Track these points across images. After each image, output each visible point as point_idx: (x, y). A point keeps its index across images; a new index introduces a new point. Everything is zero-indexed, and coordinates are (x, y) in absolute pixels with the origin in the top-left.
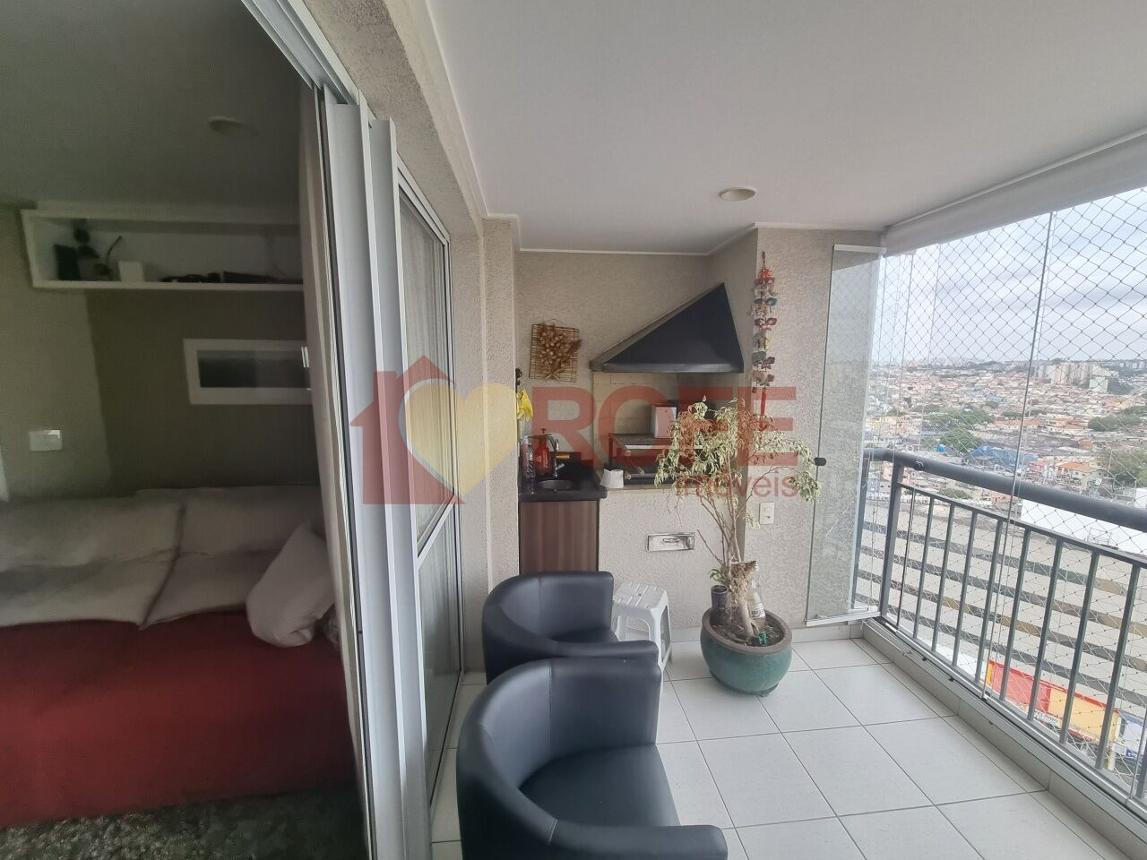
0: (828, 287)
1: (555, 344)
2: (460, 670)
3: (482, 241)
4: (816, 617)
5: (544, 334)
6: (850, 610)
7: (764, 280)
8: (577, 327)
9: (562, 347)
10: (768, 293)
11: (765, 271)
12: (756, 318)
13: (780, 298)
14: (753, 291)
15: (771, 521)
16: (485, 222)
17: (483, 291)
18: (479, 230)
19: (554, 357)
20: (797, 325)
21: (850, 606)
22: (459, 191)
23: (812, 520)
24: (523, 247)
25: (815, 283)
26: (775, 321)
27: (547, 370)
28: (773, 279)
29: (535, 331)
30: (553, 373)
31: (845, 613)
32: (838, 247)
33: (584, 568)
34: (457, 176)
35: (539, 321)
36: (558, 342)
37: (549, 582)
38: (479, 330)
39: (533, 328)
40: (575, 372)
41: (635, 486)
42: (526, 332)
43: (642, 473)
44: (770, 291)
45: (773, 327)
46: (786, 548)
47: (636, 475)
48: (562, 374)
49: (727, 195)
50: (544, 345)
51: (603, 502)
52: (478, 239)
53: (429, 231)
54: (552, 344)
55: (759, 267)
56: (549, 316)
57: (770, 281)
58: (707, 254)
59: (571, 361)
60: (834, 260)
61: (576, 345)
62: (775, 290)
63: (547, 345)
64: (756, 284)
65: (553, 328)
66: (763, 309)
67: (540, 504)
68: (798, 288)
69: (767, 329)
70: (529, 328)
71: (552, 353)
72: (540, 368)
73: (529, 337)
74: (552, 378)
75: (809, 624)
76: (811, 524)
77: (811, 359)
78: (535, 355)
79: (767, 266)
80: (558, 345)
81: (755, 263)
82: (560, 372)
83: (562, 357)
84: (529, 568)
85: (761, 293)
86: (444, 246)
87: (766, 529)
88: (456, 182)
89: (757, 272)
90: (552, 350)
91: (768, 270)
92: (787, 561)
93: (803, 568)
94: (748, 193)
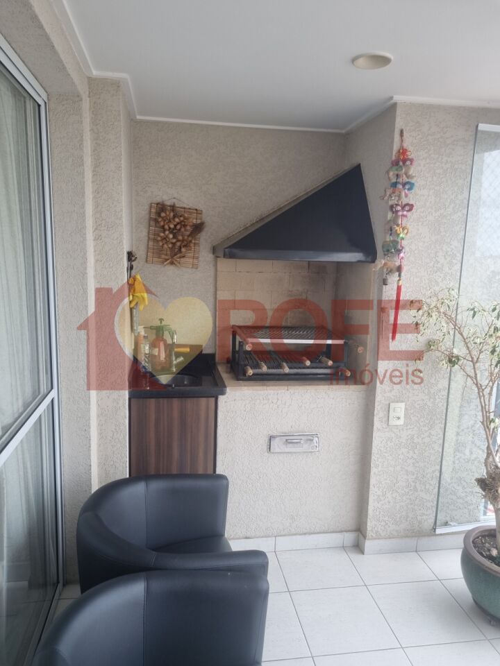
0: (469, 171)
1: (175, 226)
2: (58, 582)
3: (86, 104)
4: (446, 524)
5: (163, 214)
6: (482, 517)
7: (402, 159)
8: (200, 207)
9: (183, 230)
10: (404, 176)
11: (403, 152)
12: (391, 203)
13: (418, 181)
14: (388, 172)
15: (401, 422)
16: (91, 81)
17: (88, 161)
18: (82, 88)
19: (174, 241)
20: (436, 211)
21: (482, 512)
22: (48, 39)
23: (444, 422)
24: (141, 114)
25: (456, 166)
26: (411, 207)
27: (166, 255)
28: (411, 160)
29: (153, 210)
30: (172, 257)
31: (477, 521)
32: (482, 127)
33: (201, 471)
34: (42, 18)
35: (158, 200)
36: (178, 223)
37: (156, 485)
38: (83, 206)
39: (151, 207)
40: (198, 258)
41: (259, 383)
42: (144, 212)
43: (265, 369)
44: (406, 174)
45: (409, 214)
46: (416, 451)
47: (257, 371)
48: (182, 259)
49: (361, 61)
50: (163, 227)
51: (221, 399)
52: (81, 100)
53: (20, 89)
54: (172, 226)
55: (396, 147)
56: (167, 195)
57: (408, 163)
58: (343, 131)
59: (192, 245)
60: (477, 141)
61: (198, 228)
62: (411, 172)
63: (166, 227)
64: (393, 165)
65: (173, 207)
66: (397, 193)
67: (153, 401)
68: (438, 171)
69: (403, 215)
70: (147, 207)
71: (171, 236)
72: (158, 253)
73: (147, 217)
74: (172, 263)
75: (438, 531)
76: (443, 426)
77: (449, 249)
78: (153, 238)
79: (405, 145)
80: (178, 227)
81: (392, 142)
82: (180, 257)
83: (183, 241)
84: (140, 470)
85: (397, 175)
86: (39, 106)
87: (395, 430)
88: (41, 27)
89: (394, 153)
90: (171, 232)
91: (406, 150)
92: (417, 465)
93: (434, 472)
94: (382, 61)
